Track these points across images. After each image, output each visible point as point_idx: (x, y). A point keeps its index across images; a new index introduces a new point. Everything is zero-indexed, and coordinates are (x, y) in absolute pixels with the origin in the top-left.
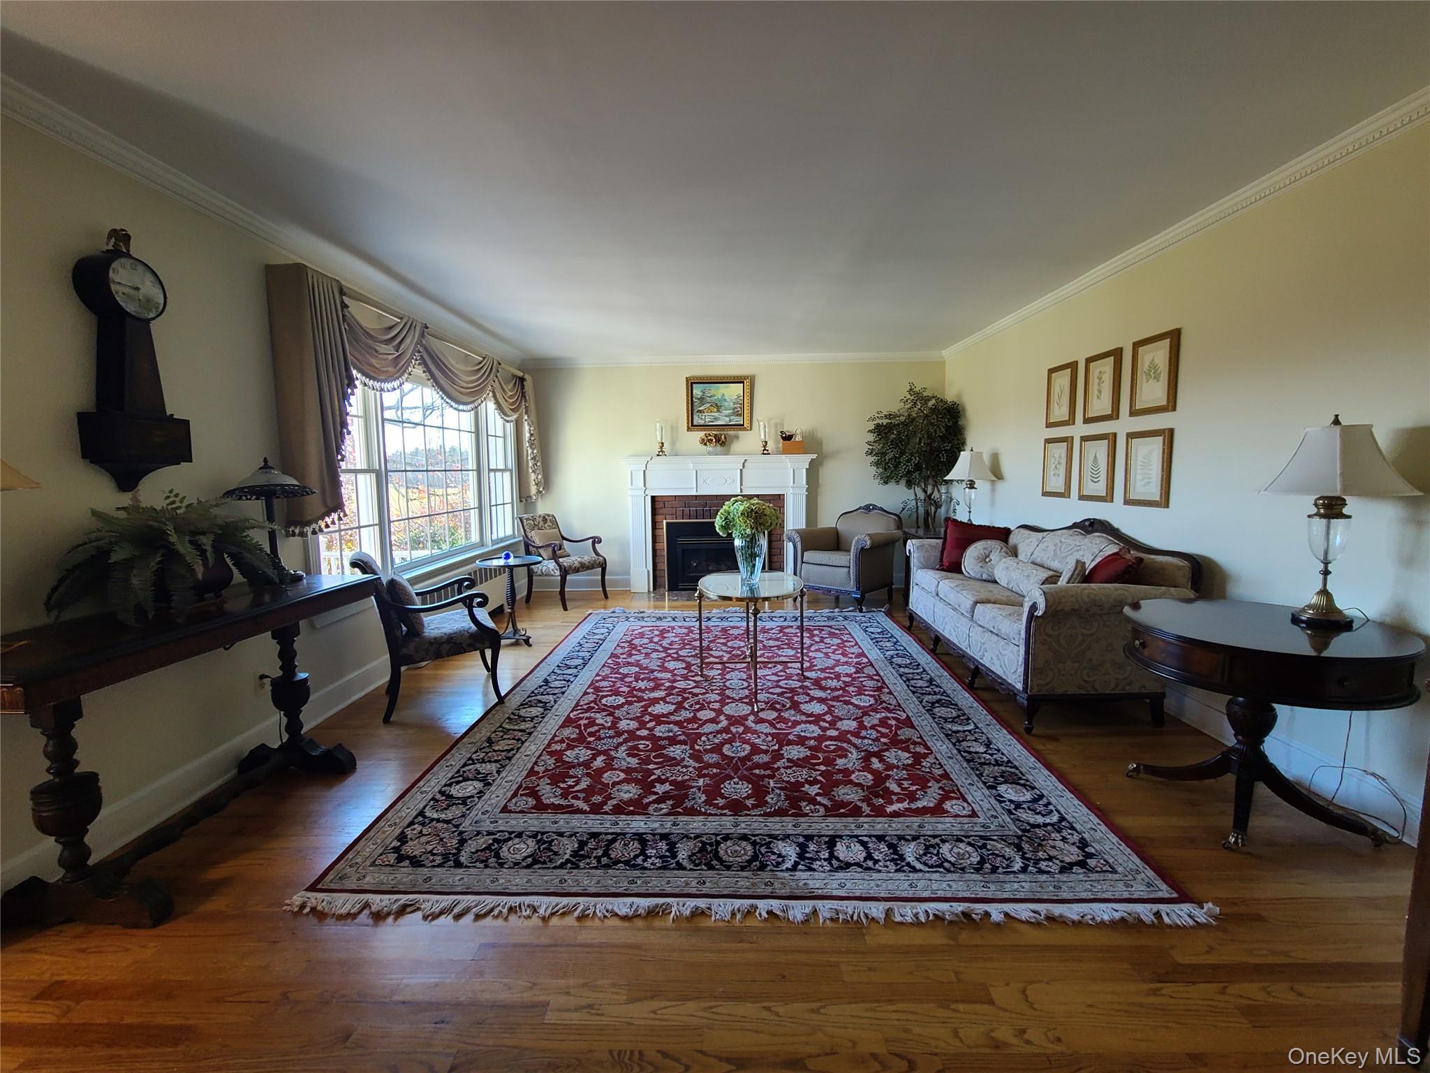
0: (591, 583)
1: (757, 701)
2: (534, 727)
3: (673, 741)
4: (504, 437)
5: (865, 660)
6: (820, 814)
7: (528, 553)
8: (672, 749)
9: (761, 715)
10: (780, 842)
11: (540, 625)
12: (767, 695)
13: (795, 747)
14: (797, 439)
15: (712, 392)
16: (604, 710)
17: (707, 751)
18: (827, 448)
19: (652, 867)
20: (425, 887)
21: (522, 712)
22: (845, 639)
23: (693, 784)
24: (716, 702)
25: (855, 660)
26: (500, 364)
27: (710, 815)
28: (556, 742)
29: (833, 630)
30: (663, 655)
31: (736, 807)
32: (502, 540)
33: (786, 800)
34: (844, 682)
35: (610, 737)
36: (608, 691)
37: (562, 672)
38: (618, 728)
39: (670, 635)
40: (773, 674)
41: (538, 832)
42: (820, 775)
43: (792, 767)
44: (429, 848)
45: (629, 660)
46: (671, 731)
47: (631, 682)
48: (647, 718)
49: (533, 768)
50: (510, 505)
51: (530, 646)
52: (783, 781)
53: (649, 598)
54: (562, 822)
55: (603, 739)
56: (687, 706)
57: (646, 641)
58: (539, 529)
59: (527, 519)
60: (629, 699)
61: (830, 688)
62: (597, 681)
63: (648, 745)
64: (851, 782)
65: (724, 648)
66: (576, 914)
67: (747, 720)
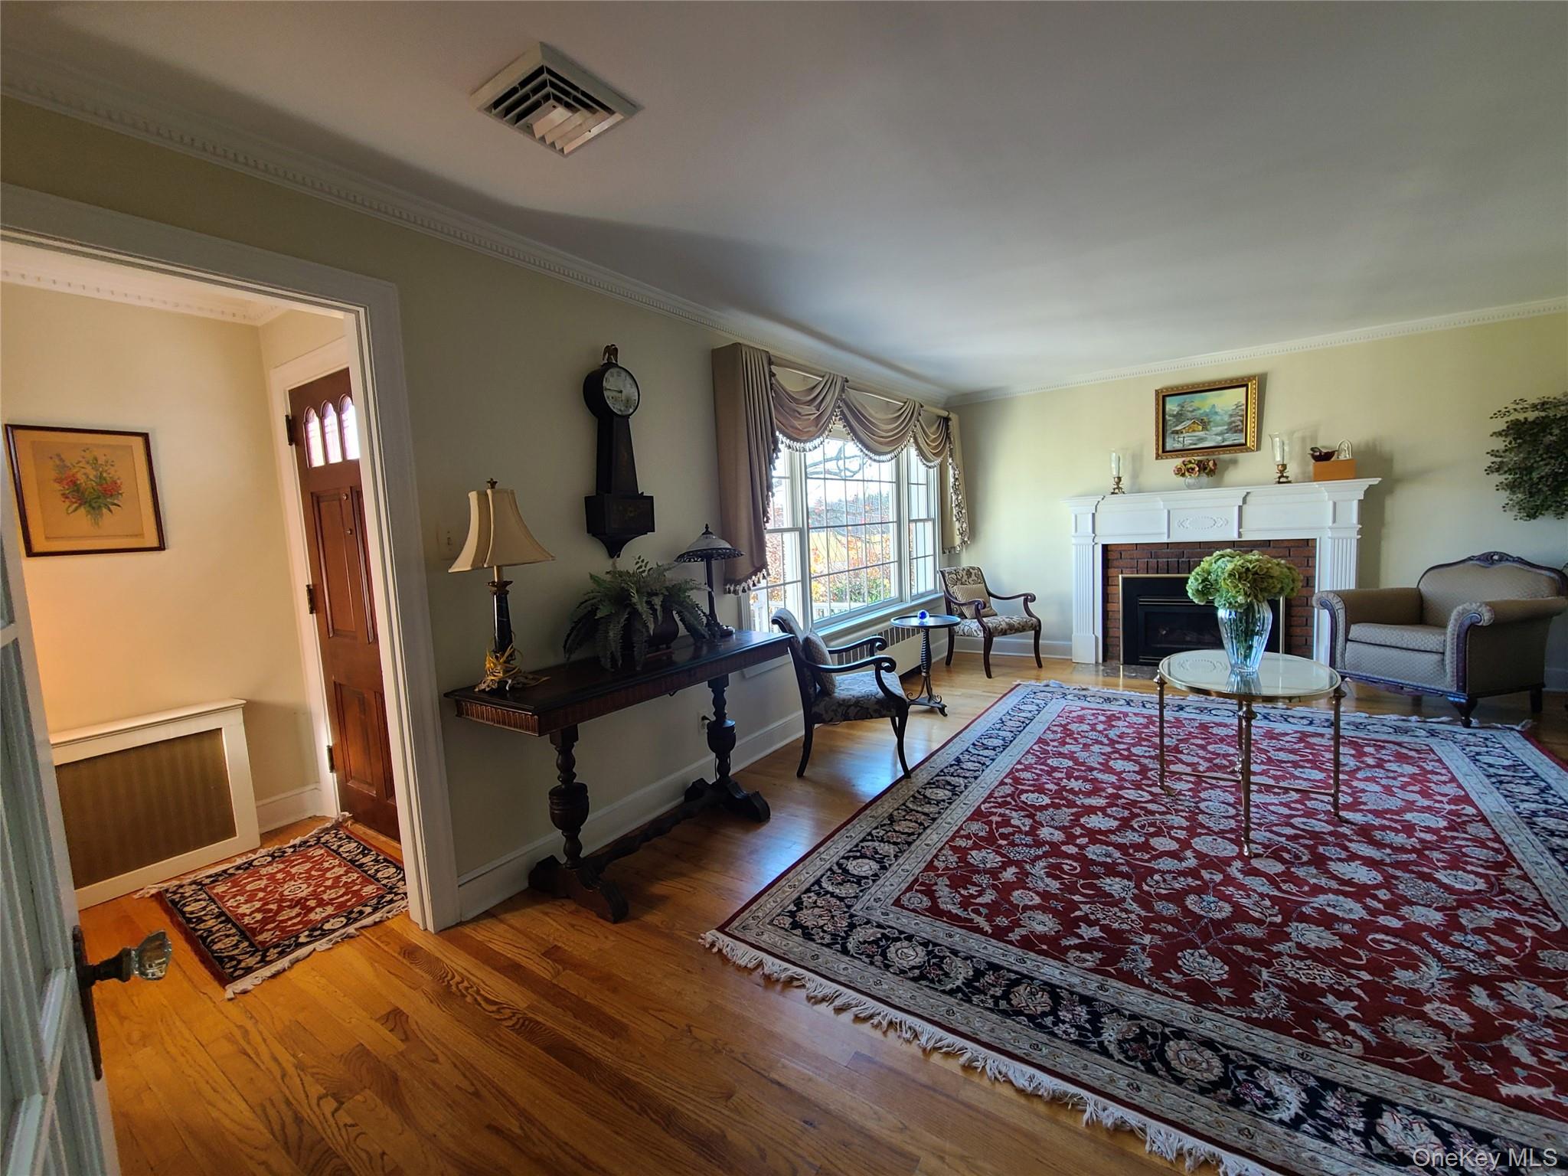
0: (1022, 647)
1: (1249, 841)
2: (939, 813)
3: (1111, 870)
4: (927, 484)
5: (1470, 810)
6: (1353, 1051)
7: (950, 612)
8: (1108, 881)
9: (1255, 863)
10: (1271, 1074)
11: (958, 692)
12: (1268, 834)
13: (1314, 927)
14: (1342, 458)
16: (1023, 809)
17: (1160, 897)
18: (1402, 466)
19: (1064, 1037)
20: (811, 964)
21: (928, 793)
22: (1429, 768)
23: (1135, 939)
24: (1181, 828)
25: (1448, 807)
26: (922, 406)
27: (1157, 991)
28: (962, 837)
29: (1404, 751)
30: (1109, 749)
31: (1200, 993)
32: (922, 595)
33: (1289, 1008)
34: (1421, 841)
35: (1026, 845)
36: (1030, 786)
37: (976, 752)
38: (1038, 836)
39: (1120, 723)
40: (1281, 804)
41: (929, 941)
42: (1358, 986)
43: (1306, 958)
44: (821, 923)
45: (1061, 750)
46: (1110, 856)
47: (1061, 779)
48: (1078, 831)
49: (932, 861)
50: (932, 558)
51: (945, 715)
52: (1286, 976)
53: (1097, 671)
54: (957, 938)
55: (1018, 845)
56: (1136, 826)
57: (1086, 727)
58: (962, 584)
59: (950, 573)
60: (1057, 801)
61: (1390, 846)
62: (1018, 770)
63: (1076, 868)
64: (1423, 1016)
65: (1202, 753)
66: (963, 1060)
67: (1230, 865)
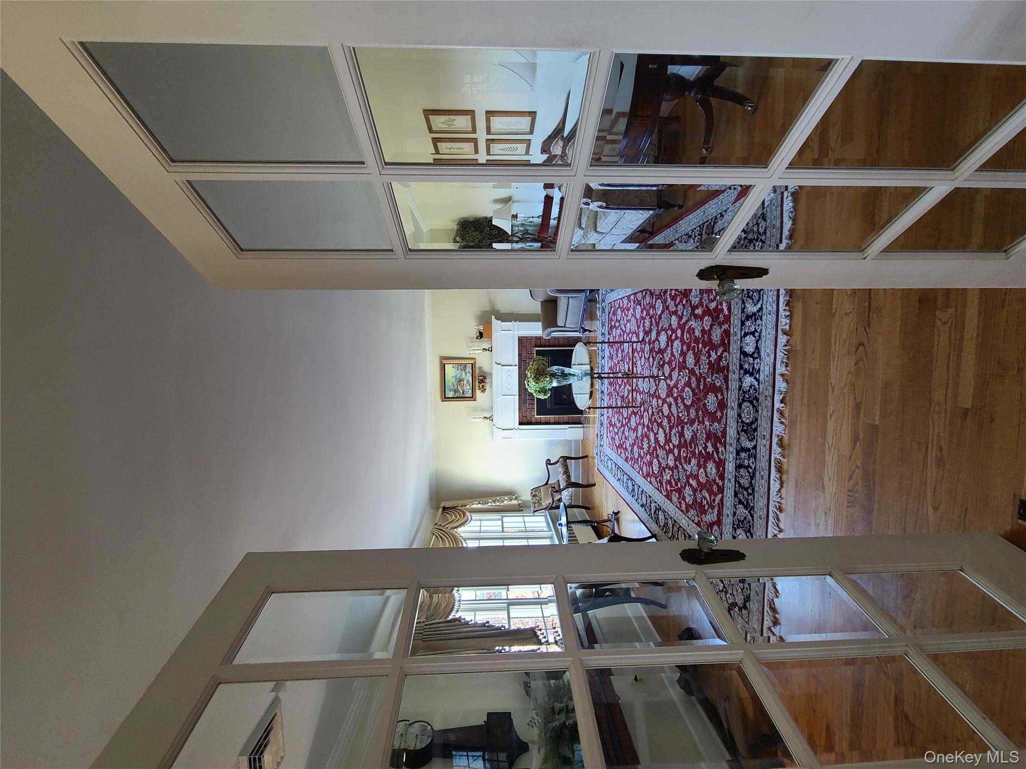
0: (577, 466)
1: (658, 376)
2: (671, 518)
3: (682, 434)
4: (481, 520)
5: (632, 297)
6: (728, 356)
7: (558, 507)
8: (686, 436)
9: (667, 375)
10: (743, 385)
11: (605, 503)
12: (654, 367)
13: (687, 359)
14: (482, 329)
15: (451, 384)
16: (662, 473)
17: (688, 415)
18: (487, 309)
19: (754, 464)
20: (761, 595)
21: (662, 524)
22: (618, 306)
23: (708, 428)
24: (657, 401)
25: (632, 304)
26: (436, 524)
27: (726, 422)
28: (681, 507)
29: (612, 312)
30: (626, 427)
31: (722, 405)
32: (548, 524)
33: (719, 374)
34: (646, 315)
35: (678, 473)
36: (649, 468)
37: (637, 495)
38: (673, 467)
39: (613, 420)
40: (640, 360)
41: (733, 527)
42: (705, 348)
43: (699, 364)
44: (740, 590)
45: (629, 451)
46: (675, 434)
47: (644, 452)
48: (667, 447)
49: (695, 523)
50: (525, 518)
51: (619, 512)
52: (708, 372)
53: (587, 427)
54: (728, 512)
55: (679, 477)
56: (660, 420)
57: (617, 437)
58: (541, 500)
59: (535, 507)
60: (655, 456)
61: (651, 326)
62: (643, 474)
63: (684, 450)
64: (710, 330)
65: (623, 387)
66: (778, 513)
67: (670, 385)
